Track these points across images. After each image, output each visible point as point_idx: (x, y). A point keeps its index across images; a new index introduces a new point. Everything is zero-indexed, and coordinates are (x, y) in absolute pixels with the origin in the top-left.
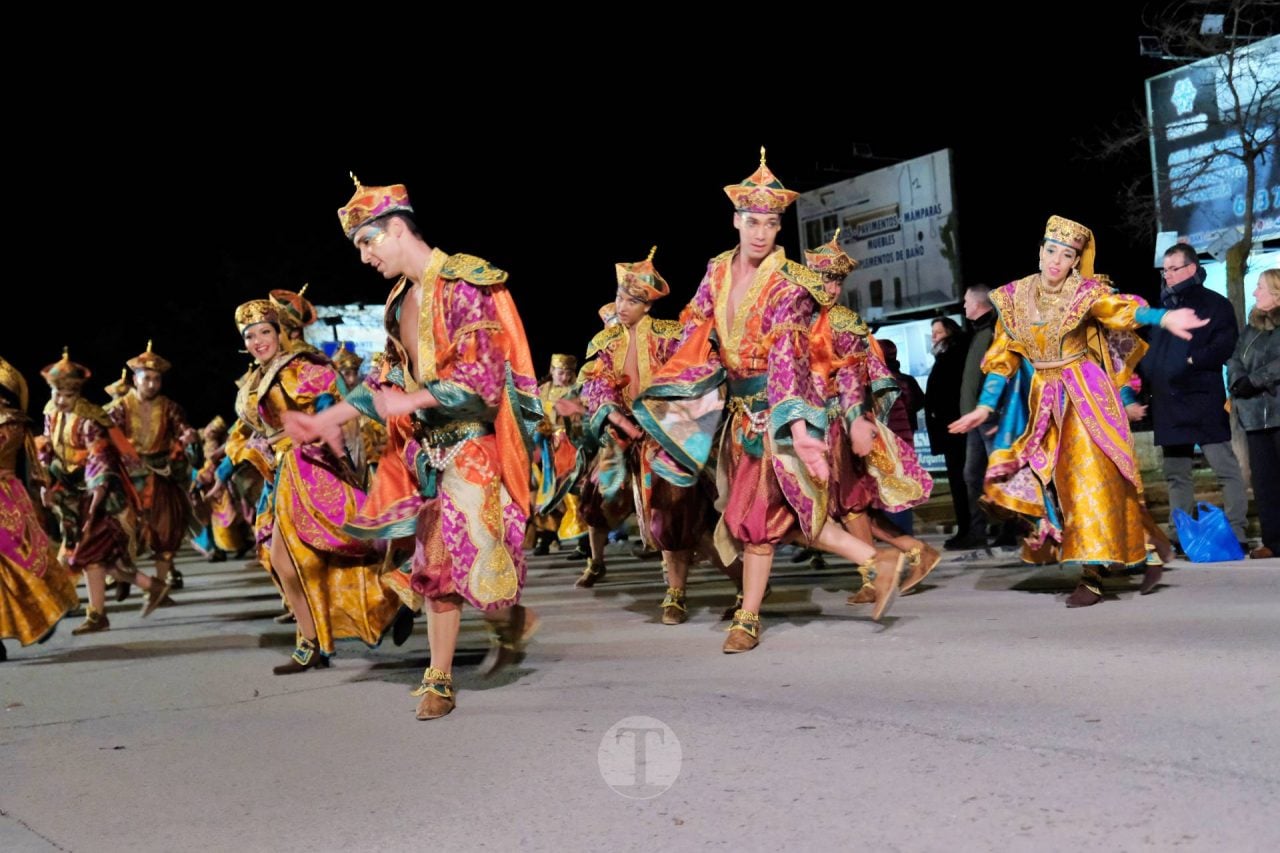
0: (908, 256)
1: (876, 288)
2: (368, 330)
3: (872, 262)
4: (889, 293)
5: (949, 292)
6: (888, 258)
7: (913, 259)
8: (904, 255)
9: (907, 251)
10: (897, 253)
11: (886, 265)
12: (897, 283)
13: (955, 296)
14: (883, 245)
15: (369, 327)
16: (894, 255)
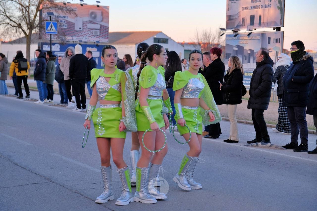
0: (265, 8)
1: (252, 18)
2: (65, 14)
3: (252, 8)
4: (256, 20)
5: (279, 23)
6: (258, 7)
7: (267, 8)
8: (264, 7)
9: (265, 5)
10: (261, 5)
11: (257, 9)
12: (260, 17)
13: (281, 24)
14: (257, 2)
15: (65, 12)
16: (260, 6)
